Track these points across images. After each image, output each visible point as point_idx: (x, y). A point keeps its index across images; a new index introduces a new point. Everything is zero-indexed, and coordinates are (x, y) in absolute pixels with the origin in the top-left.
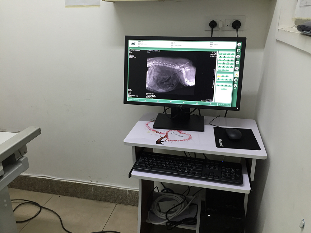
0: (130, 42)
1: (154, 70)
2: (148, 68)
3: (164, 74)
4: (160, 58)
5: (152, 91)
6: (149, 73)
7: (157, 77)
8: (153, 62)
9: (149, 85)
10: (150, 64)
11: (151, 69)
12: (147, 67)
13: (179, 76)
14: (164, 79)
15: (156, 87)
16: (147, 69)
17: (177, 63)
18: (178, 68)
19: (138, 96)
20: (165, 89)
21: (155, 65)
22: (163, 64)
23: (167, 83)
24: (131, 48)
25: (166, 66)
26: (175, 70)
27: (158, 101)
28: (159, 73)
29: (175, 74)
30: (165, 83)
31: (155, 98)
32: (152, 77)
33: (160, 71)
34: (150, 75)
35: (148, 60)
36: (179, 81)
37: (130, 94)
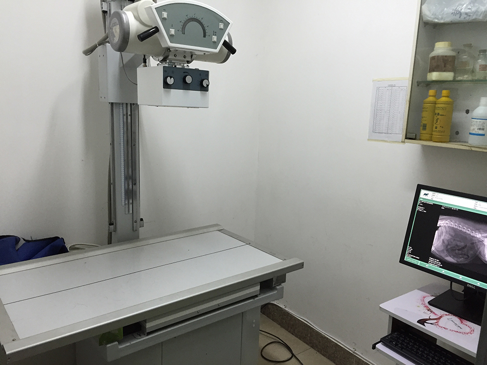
0: (423, 192)
1: (446, 232)
2: (439, 227)
3: (458, 239)
4: (457, 219)
5: (437, 256)
6: (438, 233)
7: (448, 241)
8: (447, 222)
9: (435, 249)
10: (442, 223)
11: (442, 229)
12: (438, 225)
13: (479, 247)
14: (457, 245)
15: (444, 252)
16: (437, 228)
17: (478, 230)
18: (478, 236)
19: (419, 258)
20: (456, 259)
21: (449, 225)
22: (460, 227)
23: (460, 252)
24: (421, 199)
25: (463, 230)
26: (474, 239)
27: (443, 272)
28: (452, 236)
29: (473, 244)
30: (457, 251)
31: (440, 267)
32: (441, 240)
33: (453, 234)
34: (440, 236)
35: (441, 217)
36: (477, 254)
37: (410, 253)
